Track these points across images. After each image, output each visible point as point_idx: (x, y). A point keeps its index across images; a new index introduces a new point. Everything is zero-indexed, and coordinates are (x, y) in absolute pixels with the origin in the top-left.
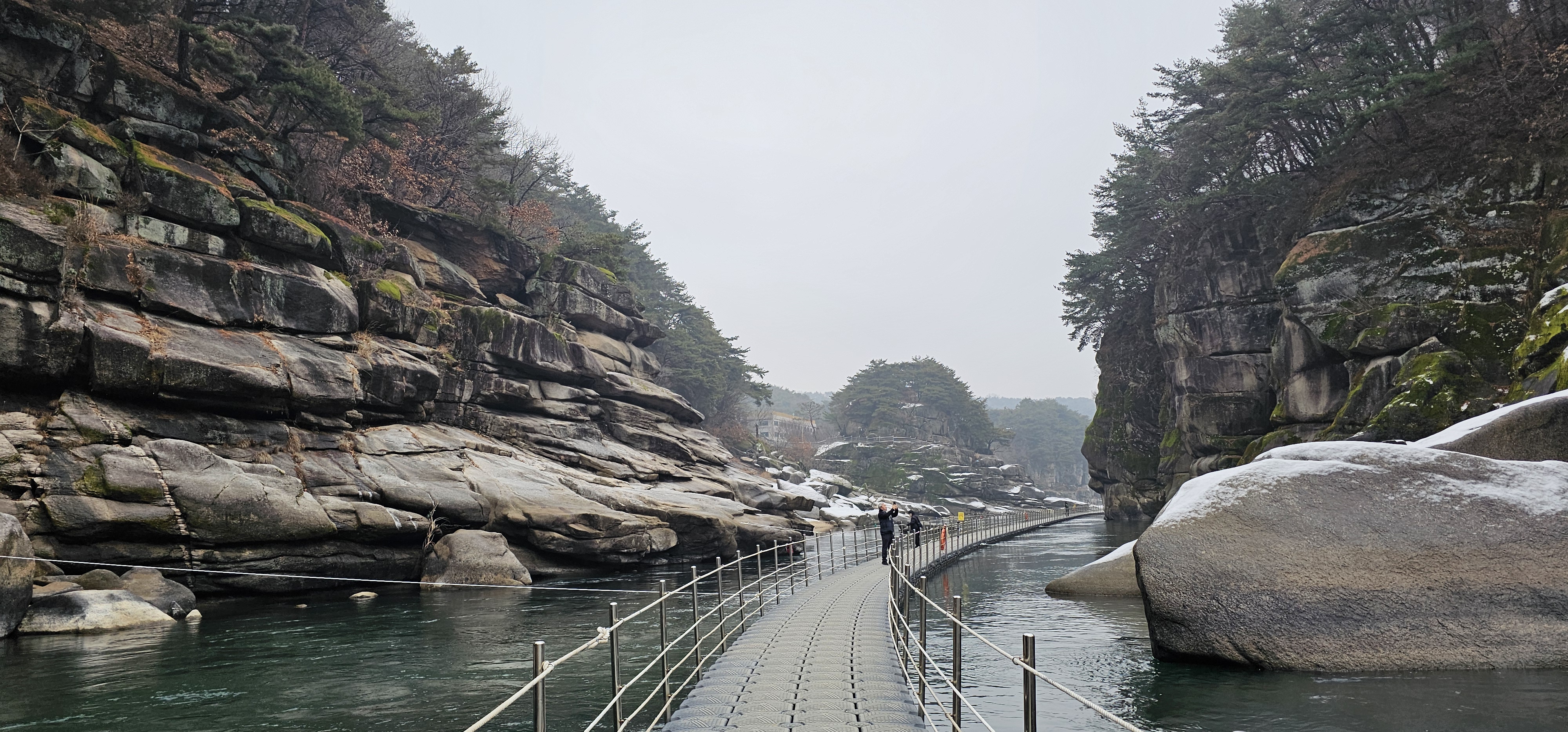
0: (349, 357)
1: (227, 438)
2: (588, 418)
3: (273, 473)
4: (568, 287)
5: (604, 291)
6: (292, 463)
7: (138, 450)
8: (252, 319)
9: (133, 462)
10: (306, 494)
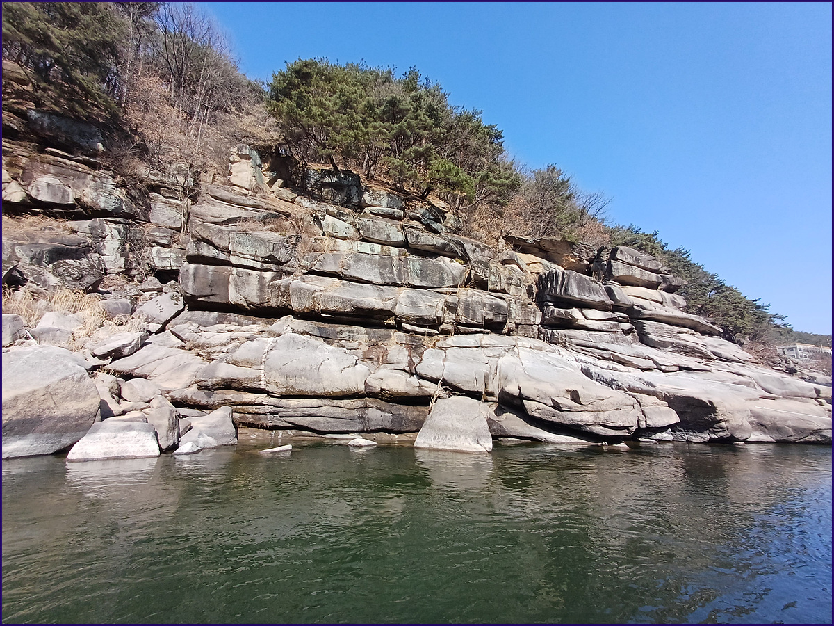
2: (619, 331)
4: (613, 261)
5: (638, 261)
8: (400, 283)
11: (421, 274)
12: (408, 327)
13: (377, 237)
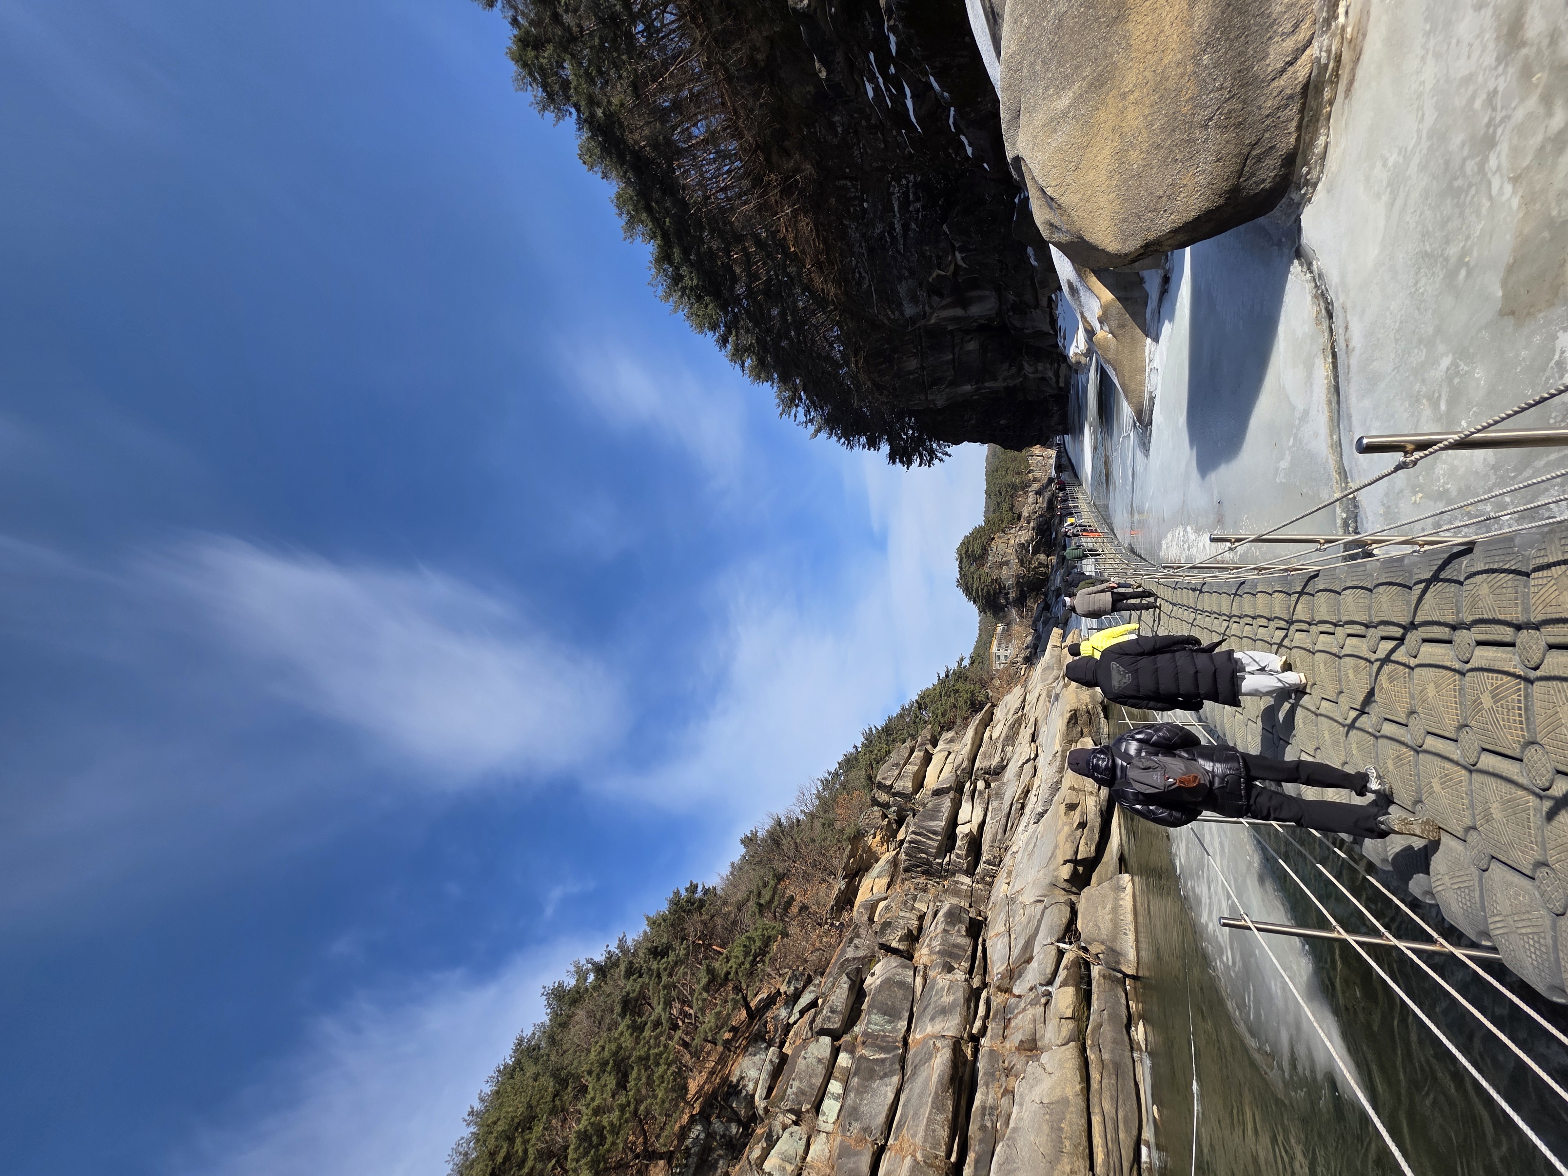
2: (988, 790)
4: (893, 790)
8: (899, 1048)
10: (1043, 1061)
11: (890, 1016)
12: (978, 1024)
13: (818, 1081)
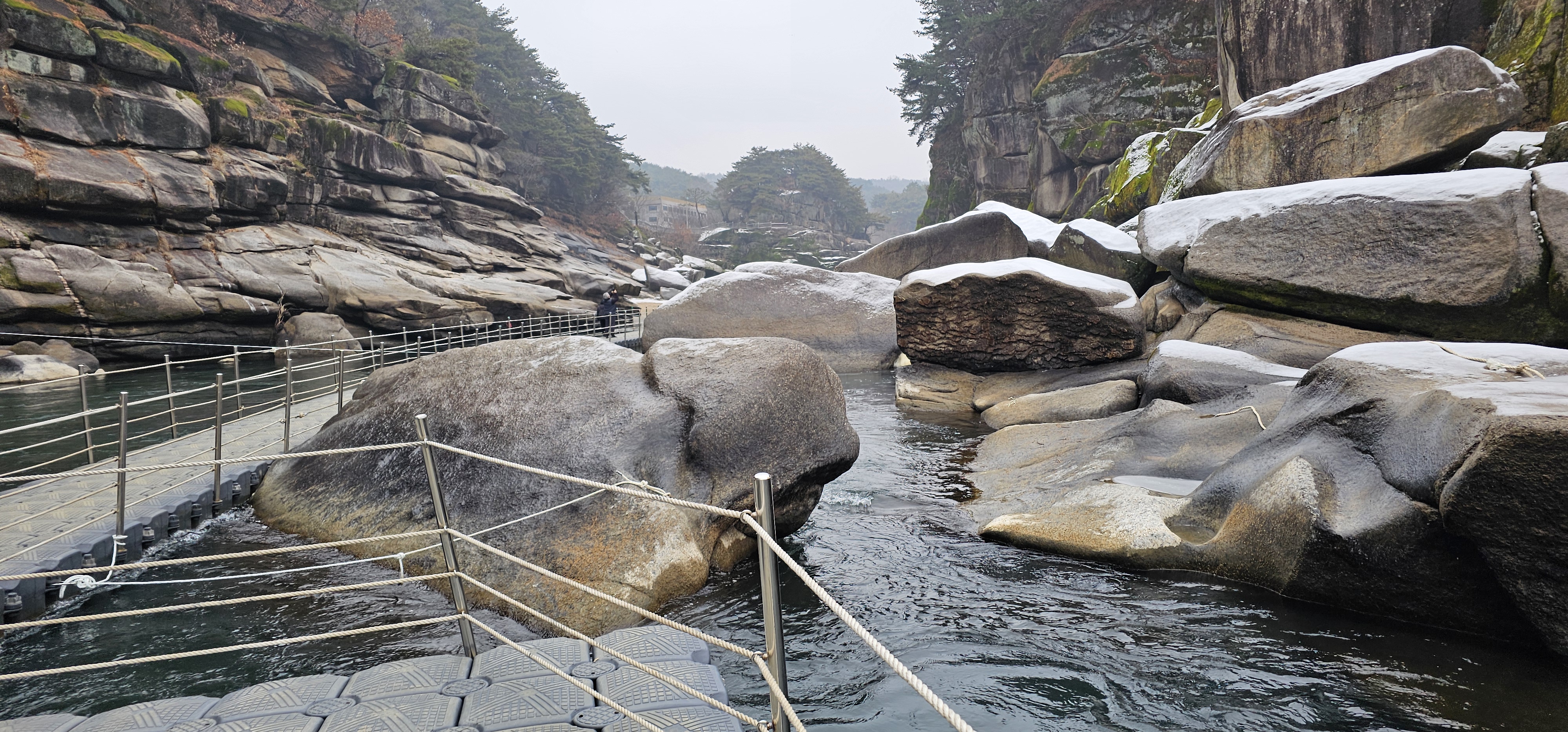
0: (205, 169)
1: (107, 241)
2: (429, 217)
3: (148, 270)
4: (412, 94)
5: (447, 97)
6: (163, 261)
7: (38, 253)
8: (116, 138)
9: (36, 263)
10: (176, 285)
11: (145, 125)
13: (43, 43)
